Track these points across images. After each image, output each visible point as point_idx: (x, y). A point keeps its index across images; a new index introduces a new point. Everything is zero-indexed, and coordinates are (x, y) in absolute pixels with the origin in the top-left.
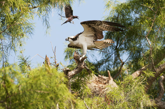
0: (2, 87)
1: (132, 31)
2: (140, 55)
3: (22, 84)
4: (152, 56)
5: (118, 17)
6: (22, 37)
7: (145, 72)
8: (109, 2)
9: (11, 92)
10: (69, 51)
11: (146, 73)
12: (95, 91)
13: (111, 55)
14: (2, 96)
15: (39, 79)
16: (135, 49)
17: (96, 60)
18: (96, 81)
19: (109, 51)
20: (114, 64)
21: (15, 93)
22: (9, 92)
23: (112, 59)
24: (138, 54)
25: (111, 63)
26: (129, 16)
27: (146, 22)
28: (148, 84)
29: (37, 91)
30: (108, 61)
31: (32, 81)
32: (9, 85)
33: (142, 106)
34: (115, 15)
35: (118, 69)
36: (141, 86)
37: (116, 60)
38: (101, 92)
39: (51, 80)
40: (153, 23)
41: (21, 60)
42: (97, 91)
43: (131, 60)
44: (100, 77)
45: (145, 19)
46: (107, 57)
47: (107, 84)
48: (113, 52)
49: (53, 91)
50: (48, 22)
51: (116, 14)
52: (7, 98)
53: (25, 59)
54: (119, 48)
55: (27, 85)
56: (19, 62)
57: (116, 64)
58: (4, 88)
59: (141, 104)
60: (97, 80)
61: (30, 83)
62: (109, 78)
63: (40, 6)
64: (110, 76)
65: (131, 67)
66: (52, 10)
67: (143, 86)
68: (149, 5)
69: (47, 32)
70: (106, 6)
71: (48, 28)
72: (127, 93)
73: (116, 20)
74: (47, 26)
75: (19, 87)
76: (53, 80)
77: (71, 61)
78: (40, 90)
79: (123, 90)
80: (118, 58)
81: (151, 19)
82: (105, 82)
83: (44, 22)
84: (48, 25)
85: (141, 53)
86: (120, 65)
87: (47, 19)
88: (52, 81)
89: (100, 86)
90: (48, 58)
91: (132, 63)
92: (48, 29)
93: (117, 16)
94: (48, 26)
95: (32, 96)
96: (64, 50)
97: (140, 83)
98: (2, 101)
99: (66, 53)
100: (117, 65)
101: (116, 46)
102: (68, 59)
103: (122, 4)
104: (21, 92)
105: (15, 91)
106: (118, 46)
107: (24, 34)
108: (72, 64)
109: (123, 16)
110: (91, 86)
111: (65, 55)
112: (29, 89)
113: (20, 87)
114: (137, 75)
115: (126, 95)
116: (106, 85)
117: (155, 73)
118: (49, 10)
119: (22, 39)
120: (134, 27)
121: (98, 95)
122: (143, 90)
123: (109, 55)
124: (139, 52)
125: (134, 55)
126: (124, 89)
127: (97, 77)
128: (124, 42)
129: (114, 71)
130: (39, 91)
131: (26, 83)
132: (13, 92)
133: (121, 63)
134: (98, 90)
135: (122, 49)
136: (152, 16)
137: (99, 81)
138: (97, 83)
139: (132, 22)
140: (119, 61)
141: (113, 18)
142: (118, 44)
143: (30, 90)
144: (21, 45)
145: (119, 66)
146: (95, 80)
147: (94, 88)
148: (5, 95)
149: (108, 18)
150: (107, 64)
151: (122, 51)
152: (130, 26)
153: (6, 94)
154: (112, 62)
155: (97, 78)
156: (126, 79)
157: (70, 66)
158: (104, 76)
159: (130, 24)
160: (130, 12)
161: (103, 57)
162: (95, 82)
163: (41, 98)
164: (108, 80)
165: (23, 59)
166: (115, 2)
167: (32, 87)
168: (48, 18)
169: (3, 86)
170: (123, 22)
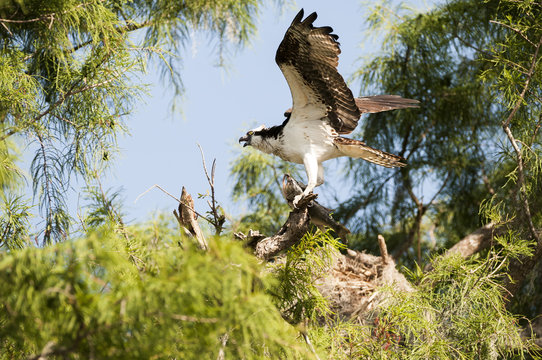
0: (63, 304)
1: (452, 104)
2: (474, 180)
3: (131, 296)
4: (523, 189)
5: (407, 60)
6: (107, 129)
7: (502, 241)
8: (379, 8)
9: (94, 321)
10: (248, 170)
11: (504, 244)
12: (338, 302)
13: (383, 181)
14: (63, 331)
15: (186, 279)
16: (461, 161)
17: (336, 199)
18: (341, 270)
19: (375, 169)
20: (393, 212)
21: (104, 323)
22: (87, 320)
23: (387, 195)
24: (470, 177)
25: (382, 208)
26: (444, 55)
27: (506, 79)
28: (512, 282)
29: (177, 317)
30: (372, 202)
31: (164, 286)
32: (88, 297)
33: (494, 354)
34: (399, 52)
35: (407, 229)
36: (488, 286)
37: (399, 197)
38: (358, 307)
39: (221, 282)
40: (527, 82)
41: (95, 202)
42: (343, 303)
43: (447, 199)
44: (353, 258)
45: (502, 67)
46: (371, 190)
47: (376, 280)
48: (389, 173)
49: (227, 315)
50: (179, 75)
51: (402, 48)
52: (79, 338)
53: (108, 197)
54: (411, 159)
55: (143, 298)
56: (89, 206)
57: (399, 211)
58: (69, 308)
59: (491, 345)
60: (344, 266)
61: (154, 291)
62: (384, 258)
63: (154, 22)
64: (386, 252)
65: (447, 219)
66: (192, 35)
67: (495, 286)
68: (516, 23)
69: (173, 107)
70: (369, 22)
71: (177, 92)
72: (445, 310)
73: (400, 69)
74: (174, 87)
75: (119, 303)
76: (230, 281)
77: (254, 202)
78: (186, 314)
79: (432, 300)
80: (406, 192)
81: (521, 69)
82: (368, 273)
83: (164, 72)
84: (179, 84)
85: (480, 173)
86: (413, 213)
87: (175, 64)
88: (225, 284)
89: (353, 287)
90: (189, 197)
91: (451, 206)
92: (178, 97)
93: (403, 55)
94: (177, 87)
95: (161, 333)
96: (230, 167)
97: (487, 278)
98: (64, 348)
99: (237, 175)
100: (403, 216)
101: (401, 154)
102: (244, 197)
103: (421, 16)
104: (126, 319)
105: (106, 316)
106: (407, 153)
107: (115, 122)
108: (258, 210)
109: (424, 56)
110: (326, 287)
111: (234, 183)
112: (150, 311)
113: (123, 304)
114: (470, 248)
115: (442, 315)
116: (372, 282)
117: (535, 244)
118: (180, 35)
119: (107, 139)
120: (459, 92)
121: (348, 314)
122: (497, 302)
123: (375, 182)
124: (472, 171)
125: (457, 183)
126: (434, 297)
127: (344, 257)
128: (424, 139)
129: (391, 232)
130: (184, 318)
131: (143, 291)
132: (100, 320)
133: (416, 210)
134: (347, 300)
135: (418, 164)
136: (524, 59)
137: (349, 269)
138: (343, 276)
139: (452, 74)
140: (409, 201)
141: (392, 62)
142: (407, 148)
143: (156, 313)
144: (106, 156)
145: (409, 216)
146: (338, 268)
147: (333, 292)
148: (73, 329)
149: (373, 63)
150: (369, 210)
151: (420, 170)
152: (445, 88)
153: (78, 327)
154: (387, 205)
155: (344, 261)
156: (441, 265)
157: (250, 219)
158: (367, 253)
159: (447, 81)
160: (446, 43)
161: (356, 188)
162: (336, 272)
163: (191, 340)
164: (379, 267)
165: (100, 198)
166: (399, 8)
167: (162, 302)
168: (178, 60)
169: (67, 300)
170: (425, 75)
